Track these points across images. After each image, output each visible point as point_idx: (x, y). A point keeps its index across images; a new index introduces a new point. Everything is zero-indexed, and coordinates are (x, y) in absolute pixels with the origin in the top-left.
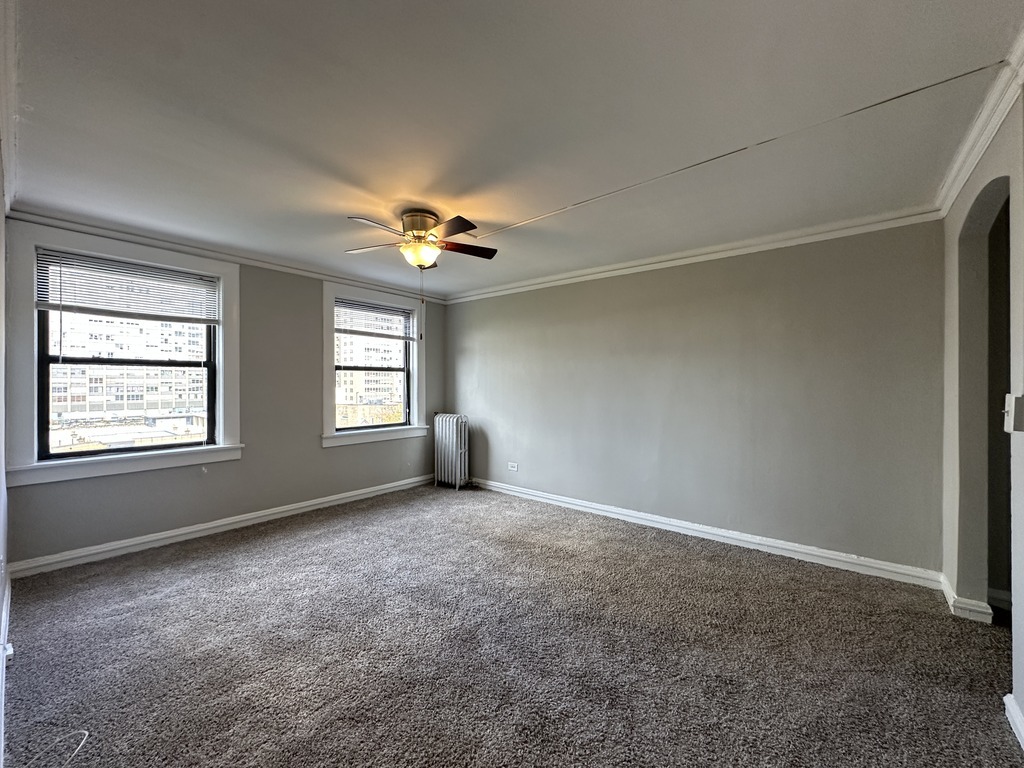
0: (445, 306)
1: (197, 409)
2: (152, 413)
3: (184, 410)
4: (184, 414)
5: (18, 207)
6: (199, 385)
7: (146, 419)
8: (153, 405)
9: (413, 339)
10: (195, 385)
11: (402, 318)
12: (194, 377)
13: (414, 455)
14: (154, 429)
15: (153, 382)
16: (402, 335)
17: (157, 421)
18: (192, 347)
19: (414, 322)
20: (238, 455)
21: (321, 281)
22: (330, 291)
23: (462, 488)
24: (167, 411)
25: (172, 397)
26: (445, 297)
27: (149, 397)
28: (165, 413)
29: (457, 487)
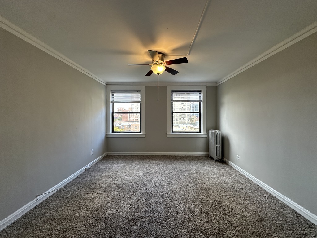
0: (217, 86)
1: (189, 124)
2: (180, 125)
3: (186, 124)
4: (186, 125)
5: (108, 84)
6: (189, 118)
7: (179, 126)
8: (180, 123)
9: (201, 101)
10: (188, 118)
11: (198, 94)
12: (188, 116)
13: (201, 144)
14: (180, 128)
15: (180, 117)
16: (198, 100)
17: (181, 127)
18: (188, 108)
19: (202, 95)
20: (144, 136)
21: (167, 86)
22: (169, 89)
23: (217, 161)
24: (183, 124)
25: (184, 121)
26: (216, 83)
27: (180, 121)
28: (182, 125)
29: (215, 160)
